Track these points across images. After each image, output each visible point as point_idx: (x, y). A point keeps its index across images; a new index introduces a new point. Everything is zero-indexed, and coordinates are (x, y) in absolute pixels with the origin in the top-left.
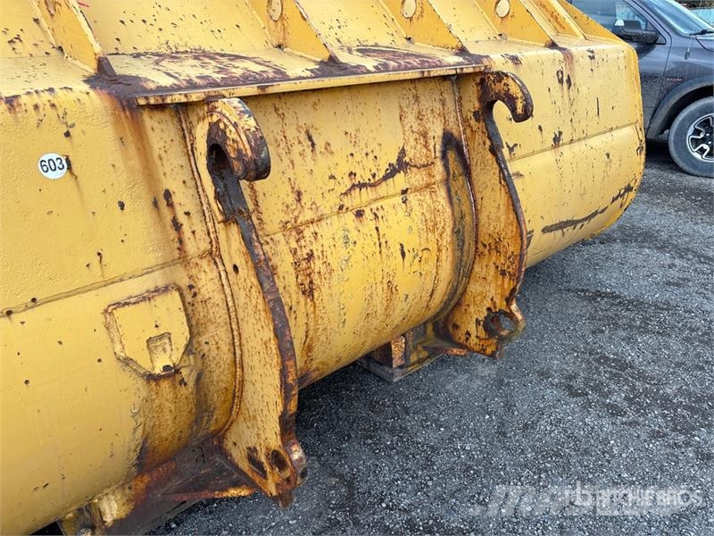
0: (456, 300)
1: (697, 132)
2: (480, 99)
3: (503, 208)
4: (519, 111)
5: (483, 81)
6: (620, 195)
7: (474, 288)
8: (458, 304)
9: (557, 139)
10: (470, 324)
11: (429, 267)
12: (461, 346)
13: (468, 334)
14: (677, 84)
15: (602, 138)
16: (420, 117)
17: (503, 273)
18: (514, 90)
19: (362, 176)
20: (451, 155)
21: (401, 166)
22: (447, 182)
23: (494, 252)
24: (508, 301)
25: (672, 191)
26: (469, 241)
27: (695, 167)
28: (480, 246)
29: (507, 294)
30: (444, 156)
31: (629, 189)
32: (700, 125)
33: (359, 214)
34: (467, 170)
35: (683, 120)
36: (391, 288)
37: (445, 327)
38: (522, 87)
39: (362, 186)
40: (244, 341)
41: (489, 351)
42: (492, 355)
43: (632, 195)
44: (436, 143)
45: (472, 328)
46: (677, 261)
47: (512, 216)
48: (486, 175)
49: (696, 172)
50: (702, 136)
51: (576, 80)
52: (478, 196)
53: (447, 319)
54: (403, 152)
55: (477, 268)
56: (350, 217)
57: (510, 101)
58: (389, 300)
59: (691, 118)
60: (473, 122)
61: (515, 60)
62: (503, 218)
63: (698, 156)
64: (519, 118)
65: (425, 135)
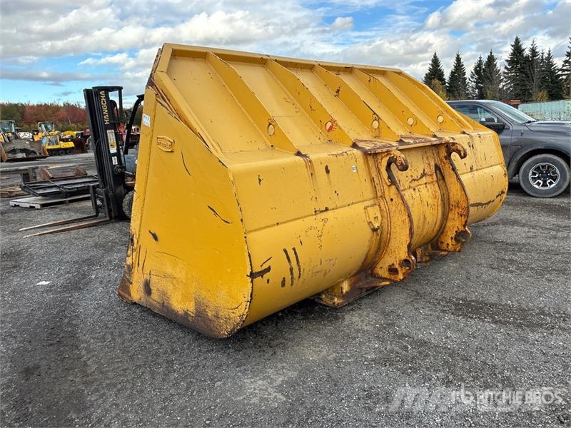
0: (442, 230)
1: (534, 174)
2: (447, 152)
3: (459, 191)
4: (462, 155)
5: (447, 146)
6: (499, 195)
7: (449, 224)
8: (442, 233)
9: (471, 168)
10: (448, 240)
11: (435, 212)
12: (445, 251)
13: (448, 244)
14: (519, 149)
15: (488, 169)
16: (427, 158)
17: (461, 215)
18: (460, 148)
19: (415, 177)
20: (438, 172)
21: (424, 175)
22: (437, 181)
23: (457, 208)
24: (464, 226)
25: (525, 204)
26: (447, 205)
27: (535, 192)
28: (451, 207)
29: (464, 223)
30: (436, 172)
31: (503, 192)
32: (535, 170)
33: (414, 189)
34: (443, 178)
35: (525, 168)
36: (425, 218)
37: (437, 244)
38: (462, 147)
39: (414, 180)
40: (392, 224)
41: (458, 249)
42: (459, 251)
43: (505, 195)
44: (433, 168)
45: (450, 241)
46: (531, 230)
47: (463, 193)
48: (451, 179)
49: (537, 195)
50: (537, 176)
51: (475, 146)
52: (449, 187)
53: (437, 240)
54: (424, 170)
55: (450, 216)
56: (412, 190)
57: (459, 152)
58: (424, 222)
59: (529, 167)
60: (444, 160)
61: (453, 138)
62: (459, 194)
63: (537, 187)
64: (462, 158)
65: (429, 164)
